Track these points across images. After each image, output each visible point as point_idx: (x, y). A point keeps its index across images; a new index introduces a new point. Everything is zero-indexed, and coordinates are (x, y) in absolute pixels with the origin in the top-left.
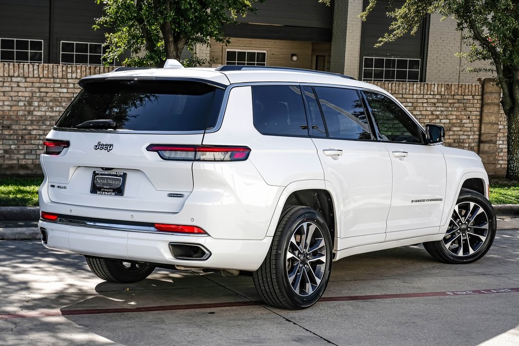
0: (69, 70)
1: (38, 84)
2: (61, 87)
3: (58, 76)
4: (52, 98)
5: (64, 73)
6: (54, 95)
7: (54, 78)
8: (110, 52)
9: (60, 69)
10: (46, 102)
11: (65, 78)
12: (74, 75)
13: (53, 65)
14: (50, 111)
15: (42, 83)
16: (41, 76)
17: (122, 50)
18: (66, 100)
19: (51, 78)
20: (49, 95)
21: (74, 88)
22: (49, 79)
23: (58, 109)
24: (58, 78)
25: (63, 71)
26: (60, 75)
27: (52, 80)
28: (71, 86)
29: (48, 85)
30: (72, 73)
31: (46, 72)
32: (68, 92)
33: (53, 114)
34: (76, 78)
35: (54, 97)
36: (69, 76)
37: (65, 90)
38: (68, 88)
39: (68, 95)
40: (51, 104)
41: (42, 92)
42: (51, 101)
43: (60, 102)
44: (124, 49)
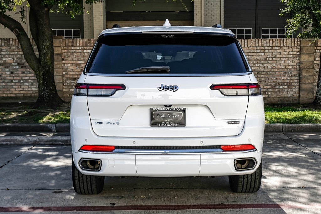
0: (265, 42)
1: (247, 51)
2: (260, 52)
3: (259, 46)
4: (255, 59)
5: (262, 44)
6: (257, 57)
7: (256, 47)
8: (290, 29)
9: (260, 41)
10: (252, 61)
11: (263, 47)
12: (268, 45)
13: (256, 39)
14: (254, 66)
15: (249, 50)
16: (249, 46)
17: (297, 27)
18: (264, 59)
19: (255, 47)
20: (253, 57)
21: (268, 52)
22: (253, 48)
23: (258, 65)
24: (259, 47)
25: (261, 42)
26: (260, 45)
27: (255, 48)
28: (267, 51)
29: (253, 51)
30: (267, 43)
31: (251, 43)
32: (264, 55)
33: (256, 68)
34: (270, 46)
35: (256, 58)
36: (265, 45)
37: (263, 54)
38: (264, 53)
39: (265, 57)
40: (255, 62)
41: (249, 55)
42: (255, 60)
43: (260, 61)
44: (299, 27)
